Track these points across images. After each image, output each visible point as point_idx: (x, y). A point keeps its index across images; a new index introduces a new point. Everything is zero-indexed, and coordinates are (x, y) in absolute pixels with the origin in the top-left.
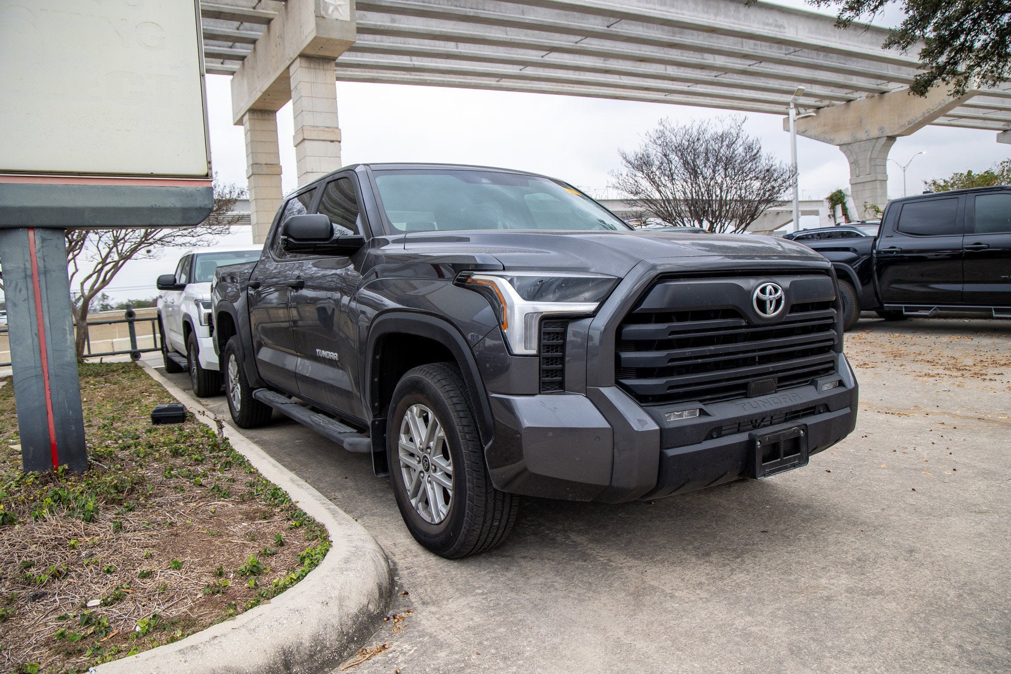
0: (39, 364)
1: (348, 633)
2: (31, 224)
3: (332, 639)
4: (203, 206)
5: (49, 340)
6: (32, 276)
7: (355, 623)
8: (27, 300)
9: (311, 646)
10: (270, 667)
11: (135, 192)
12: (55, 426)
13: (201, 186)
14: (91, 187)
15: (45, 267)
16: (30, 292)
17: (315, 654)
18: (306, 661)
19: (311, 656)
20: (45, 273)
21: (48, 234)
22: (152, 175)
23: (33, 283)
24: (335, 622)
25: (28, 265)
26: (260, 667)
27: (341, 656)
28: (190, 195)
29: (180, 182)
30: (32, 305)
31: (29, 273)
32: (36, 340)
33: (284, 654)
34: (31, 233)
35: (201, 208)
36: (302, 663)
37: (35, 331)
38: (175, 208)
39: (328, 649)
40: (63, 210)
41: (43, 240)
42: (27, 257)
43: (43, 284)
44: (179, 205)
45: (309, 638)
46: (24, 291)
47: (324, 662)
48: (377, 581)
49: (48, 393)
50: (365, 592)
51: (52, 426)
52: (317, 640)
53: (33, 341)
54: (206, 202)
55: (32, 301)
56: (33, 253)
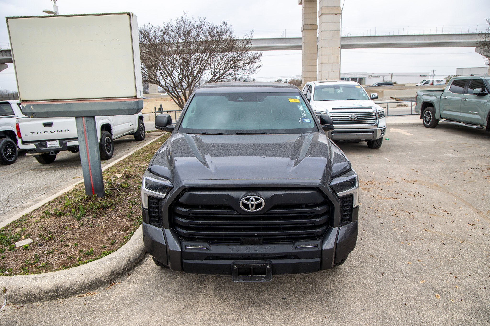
0: (87, 161)
1: (85, 286)
2: (82, 116)
3: (77, 286)
4: (134, 108)
5: (90, 154)
6: (84, 133)
7: (90, 283)
8: (83, 140)
9: (68, 287)
10: (51, 290)
11: (111, 104)
12: (93, 181)
13: (134, 100)
14: (98, 103)
15: (88, 130)
16: (84, 138)
17: (69, 290)
18: (64, 291)
19: (67, 290)
20: (88, 132)
21: (88, 119)
22: (116, 97)
23: (85, 135)
24: (81, 282)
25: (83, 129)
26: (48, 289)
27: (80, 292)
28: (130, 104)
29: (126, 100)
30: (85, 142)
31: (83, 131)
32: (86, 153)
33: (57, 287)
34: (83, 118)
35: (134, 109)
36: (63, 291)
37: (86, 151)
38: (125, 109)
39: (74, 289)
40: (90, 111)
41: (87, 121)
42: (83, 126)
43: (87, 135)
44: (126, 108)
45: (68, 284)
46: (82, 138)
47: (72, 293)
48: (113, 269)
49: (90, 171)
50: (102, 273)
51: (92, 181)
52: (70, 286)
53: (85, 153)
54: (136, 107)
55: (84, 140)
56: (84, 125)
